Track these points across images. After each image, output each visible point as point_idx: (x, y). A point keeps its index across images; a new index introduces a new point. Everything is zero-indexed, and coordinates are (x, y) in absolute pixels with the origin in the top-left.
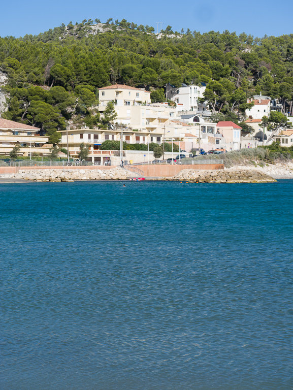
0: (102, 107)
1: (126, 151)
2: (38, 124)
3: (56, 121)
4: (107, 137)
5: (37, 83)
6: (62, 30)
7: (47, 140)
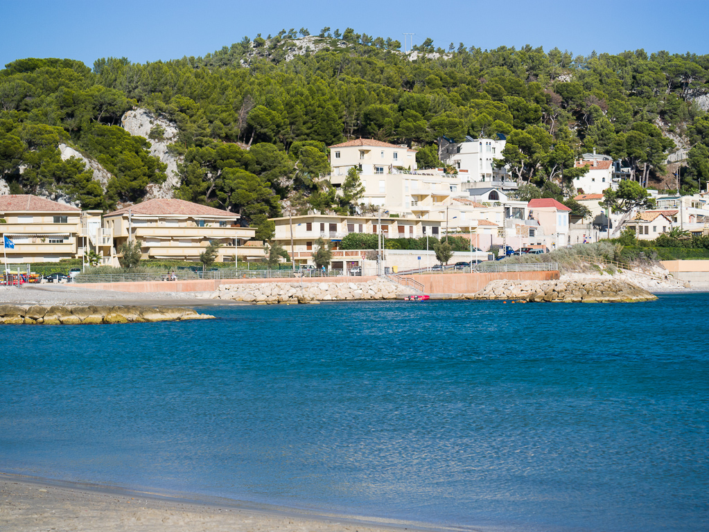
1: (387, 251)
3: (267, 202)
4: (351, 228)
5: (228, 138)
6: (244, 47)
7: (252, 234)
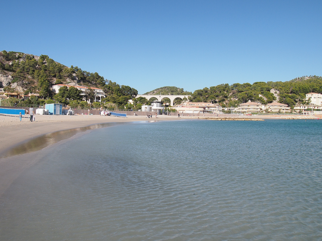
0: (307, 99)
1: (314, 111)
2: (287, 104)
3: (293, 103)
4: (308, 107)
5: (288, 93)
6: (296, 79)
7: (290, 108)
